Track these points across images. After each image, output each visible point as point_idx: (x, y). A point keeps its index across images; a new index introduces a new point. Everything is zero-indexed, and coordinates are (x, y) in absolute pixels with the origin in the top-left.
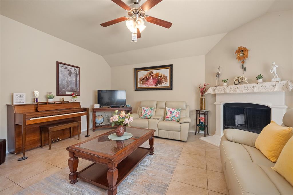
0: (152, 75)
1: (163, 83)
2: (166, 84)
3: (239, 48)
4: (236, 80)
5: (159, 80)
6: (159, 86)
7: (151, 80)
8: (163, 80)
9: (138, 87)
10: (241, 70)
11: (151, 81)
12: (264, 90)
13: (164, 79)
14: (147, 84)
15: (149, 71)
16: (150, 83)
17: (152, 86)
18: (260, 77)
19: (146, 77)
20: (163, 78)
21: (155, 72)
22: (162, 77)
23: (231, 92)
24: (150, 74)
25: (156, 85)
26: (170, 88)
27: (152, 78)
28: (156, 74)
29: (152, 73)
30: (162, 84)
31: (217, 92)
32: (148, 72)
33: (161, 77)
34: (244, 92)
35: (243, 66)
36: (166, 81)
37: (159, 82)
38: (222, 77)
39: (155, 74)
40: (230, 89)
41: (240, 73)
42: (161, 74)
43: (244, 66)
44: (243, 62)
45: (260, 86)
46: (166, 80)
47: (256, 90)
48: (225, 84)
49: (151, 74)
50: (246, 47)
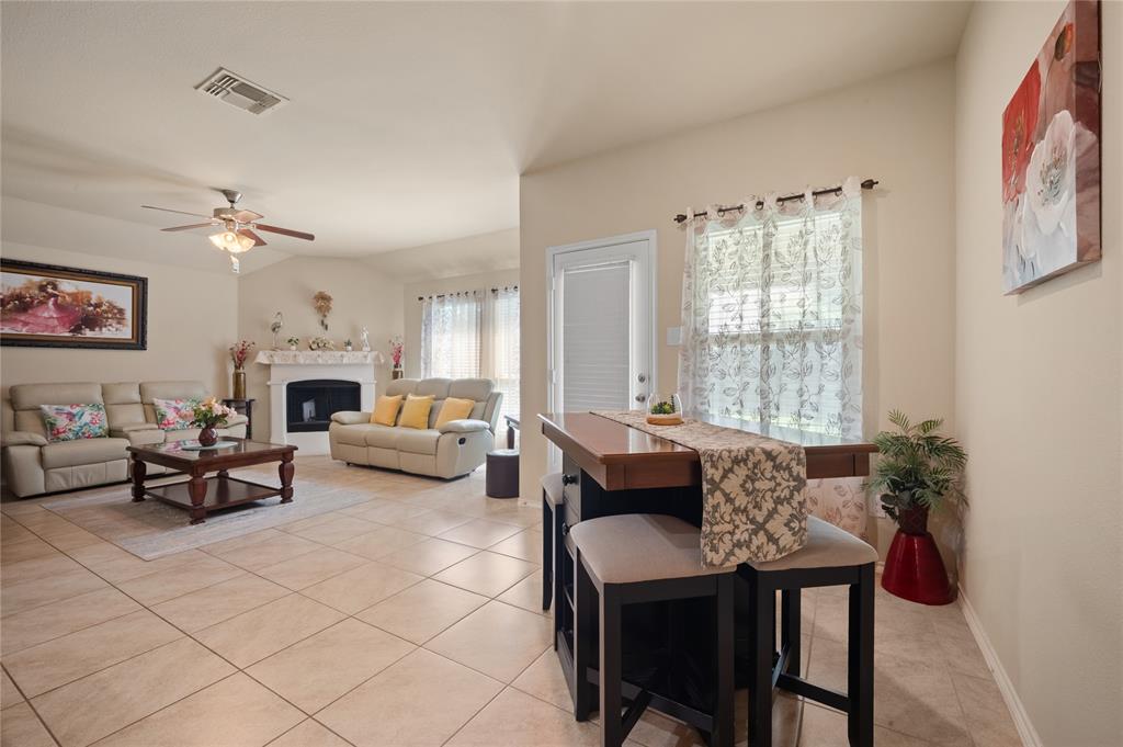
0: (55, 296)
1: (105, 326)
2: (125, 332)
3: (320, 293)
4: (314, 342)
5: (86, 318)
6: (88, 334)
7: (49, 312)
8: (108, 318)
10: (319, 327)
11: (46, 315)
12: (355, 361)
13: (110, 316)
14: (26, 324)
15: (37, 279)
16: (39, 321)
17: (53, 331)
18: (349, 344)
19: (19, 297)
20: (106, 312)
21: (67, 286)
22: (104, 308)
23: (307, 362)
24: (42, 288)
25: (77, 329)
26: (139, 342)
27: (55, 304)
28: (74, 296)
29: (55, 287)
30: (104, 329)
31: (277, 360)
32: (30, 281)
33: (98, 305)
34: (330, 362)
35: (323, 322)
36: (119, 323)
37: (92, 321)
38: (286, 332)
39: (69, 294)
40: (305, 357)
41: (315, 331)
42: (99, 298)
43: (325, 322)
44: (325, 316)
45: (350, 356)
46: (120, 321)
47: (345, 361)
48: (294, 348)
49: (50, 290)
50: (328, 293)
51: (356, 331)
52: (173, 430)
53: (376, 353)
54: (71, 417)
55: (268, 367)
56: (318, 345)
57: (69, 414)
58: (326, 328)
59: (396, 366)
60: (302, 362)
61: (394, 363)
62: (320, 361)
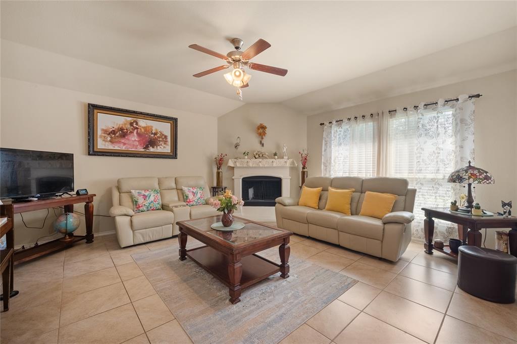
0: (137, 128)
1: (159, 145)
2: (167, 149)
3: (261, 124)
4: (256, 154)
5: (151, 140)
6: (151, 150)
7: (134, 137)
8: (160, 141)
9: (98, 148)
10: (259, 145)
11: (133, 139)
12: (280, 165)
13: (161, 139)
14: (125, 144)
15: (129, 119)
16: (131, 142)
17: (136, 149)
18: (275, 154)
19: (121, 129)
20: (159, 137)
21: (143, 123)
22: (158, 135)
23: (254, 166)
24: (131, 124)
25: (146, 147)
26: (174, 155)
27: (137, 133)
28: (145, 128)
29: (137, 124)
30: (158, 147)
31: (238, 165)
32: (126, 120)
33: (155, 134)
34: (266, 166)
35: (261, 142)
36: (165, 144)
37: (152, 143)
38: (242, 149)
39: (143, 127)
40: (252, 162)
41: (258, 147)
42: (156, 130)
43: (262, 142)
44: (262, 138)
45: (277, 162)
46: (165, 142)
47: (275, 165)
48: (246, 157)
49: (135, 125)
50: (265, 124)
51: (278, 147)
52: (192, 205)
53: (292, 160)
54: (145, 197)
55: (233, 168)
56: (259, 156)
57: (144, 195)
58: (263, 145)
59: (304, 168)
60: (251, 166)
61: (302, 166)
62: (261, 165)
